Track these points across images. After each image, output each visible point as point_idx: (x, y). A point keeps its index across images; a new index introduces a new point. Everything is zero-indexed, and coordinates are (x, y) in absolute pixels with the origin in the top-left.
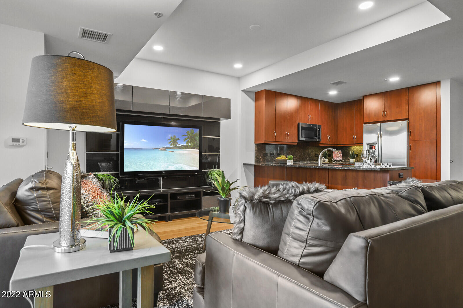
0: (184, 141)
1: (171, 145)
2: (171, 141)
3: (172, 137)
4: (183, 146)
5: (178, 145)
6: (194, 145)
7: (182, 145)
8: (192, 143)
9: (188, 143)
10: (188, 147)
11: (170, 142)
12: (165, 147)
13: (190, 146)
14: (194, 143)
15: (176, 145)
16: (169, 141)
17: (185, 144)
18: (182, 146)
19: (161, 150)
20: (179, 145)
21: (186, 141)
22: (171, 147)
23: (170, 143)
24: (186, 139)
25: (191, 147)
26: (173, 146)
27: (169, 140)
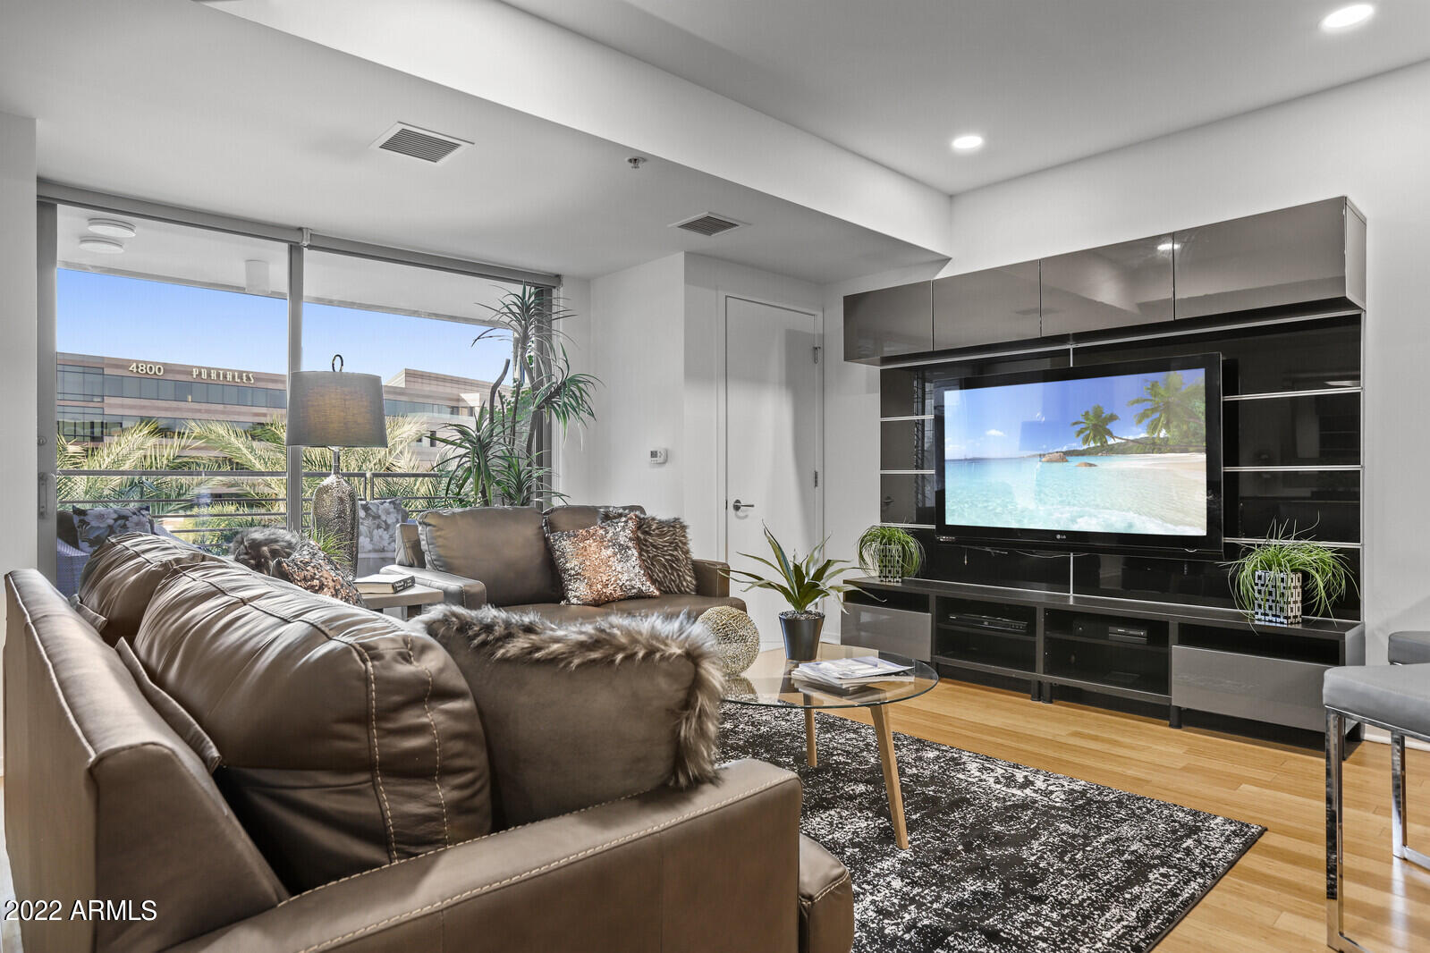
0: (1140, 421)
1: (1086, 441)
2: (1083, 426)
3: (1087, 413)
4: (1132, 441)
5: (1111, 441)
6: (1185, 435)
7: (1131, 438)
8: (1177, 426)
9: (1154, 427)
10: (1154, 443)
11: (1080, 432)
12: (1065, 449)
13: (1166, 440)
14: (1185, 427)
15: (1106, 441)
16: (1078, 428)
17: (1143, 435)
18: (1131, 444)
19: (1050, 461)
20: (1118, 441)
21: (1146, 421)
22: (1085, 447)
23: (1082, 436)
24: (1148, 416)
25: (1171, 443)
26: (1092, 445)
27: (1076, 423)
